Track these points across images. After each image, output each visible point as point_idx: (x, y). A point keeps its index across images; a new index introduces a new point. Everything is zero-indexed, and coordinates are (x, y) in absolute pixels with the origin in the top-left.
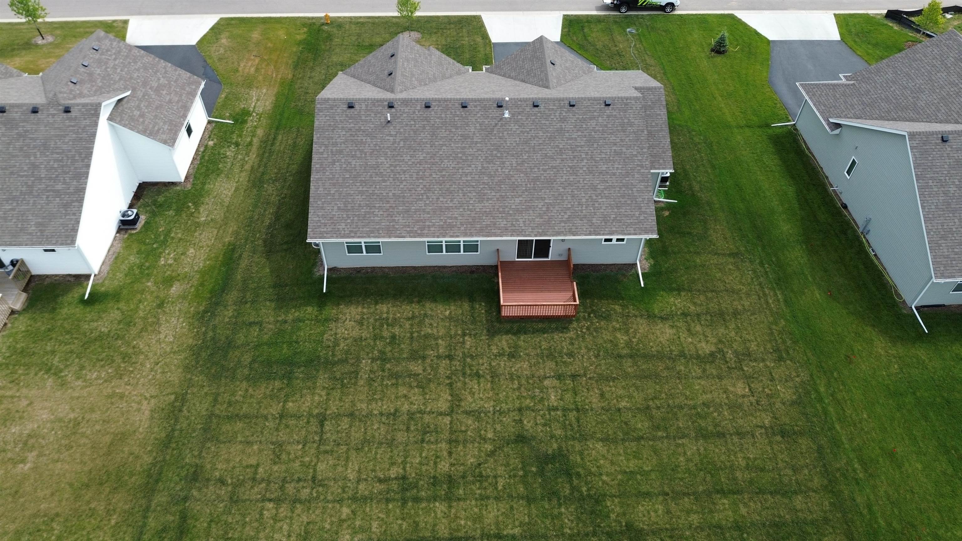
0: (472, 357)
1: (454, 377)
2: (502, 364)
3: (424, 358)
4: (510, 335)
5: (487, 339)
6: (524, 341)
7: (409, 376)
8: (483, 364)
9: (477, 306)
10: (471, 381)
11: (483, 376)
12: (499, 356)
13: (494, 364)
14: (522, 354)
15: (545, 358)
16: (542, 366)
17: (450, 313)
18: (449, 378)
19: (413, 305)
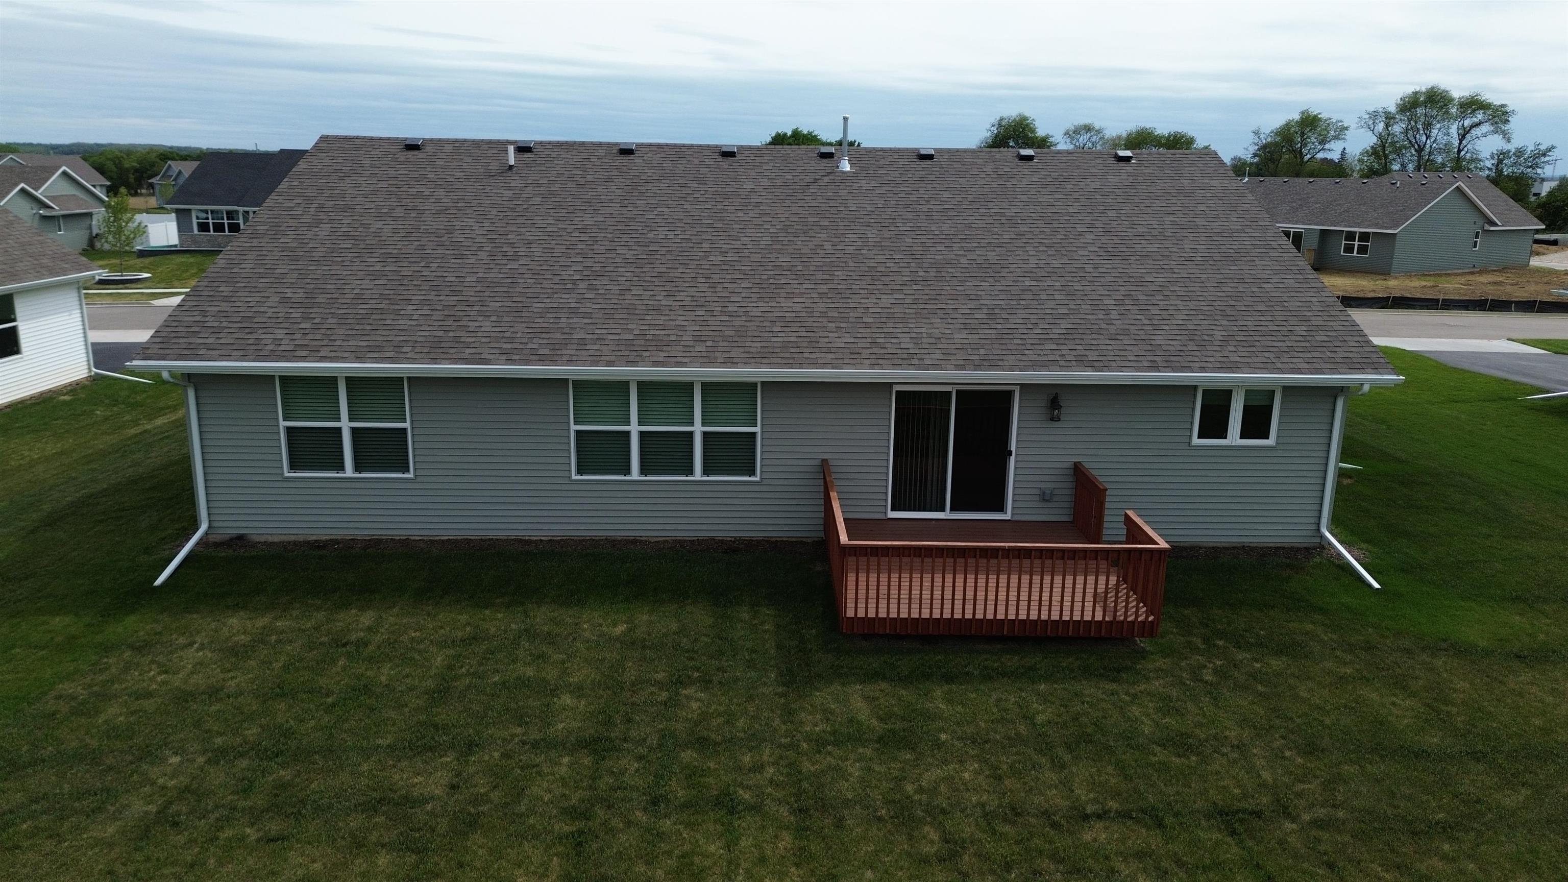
0: (702, 743)
1: (600, 812)
2: (855, 771)
3: (471, 746)
4: (884, 685)
5: (782, 695)
6: (949, 701)
7: (371, 807)
8: (758, 768)
9: (745, 616)
10: (689, 825)
11: (755, 808)
12: (836, 744)
13: (807, 766)
14: (943, 737)
15: (1060, 751)
16: (1051, 776)
17: (630, 630)
18: (572, 813)
19: (487, 612)
